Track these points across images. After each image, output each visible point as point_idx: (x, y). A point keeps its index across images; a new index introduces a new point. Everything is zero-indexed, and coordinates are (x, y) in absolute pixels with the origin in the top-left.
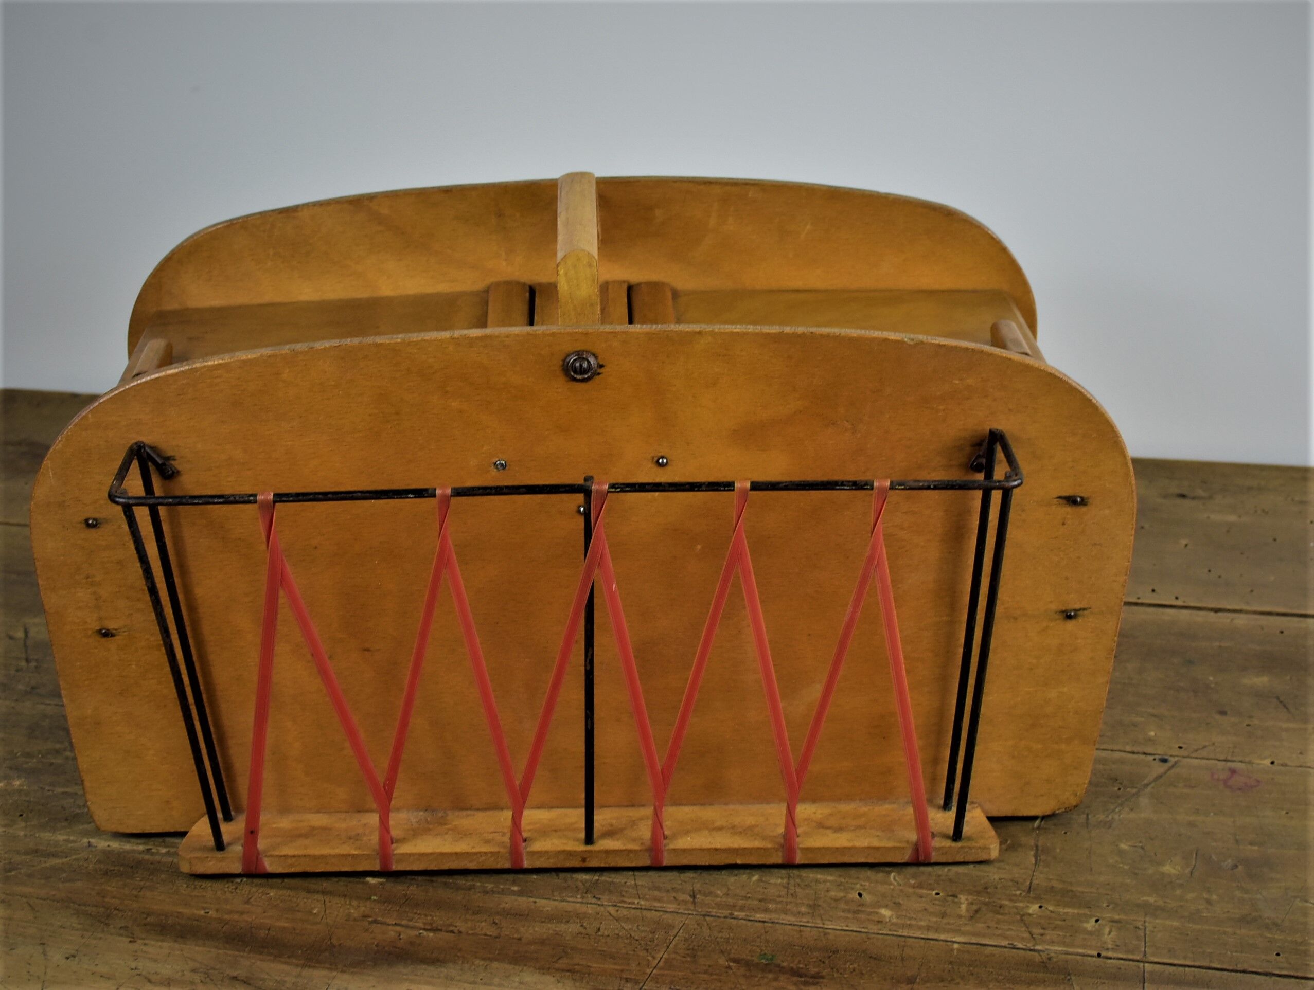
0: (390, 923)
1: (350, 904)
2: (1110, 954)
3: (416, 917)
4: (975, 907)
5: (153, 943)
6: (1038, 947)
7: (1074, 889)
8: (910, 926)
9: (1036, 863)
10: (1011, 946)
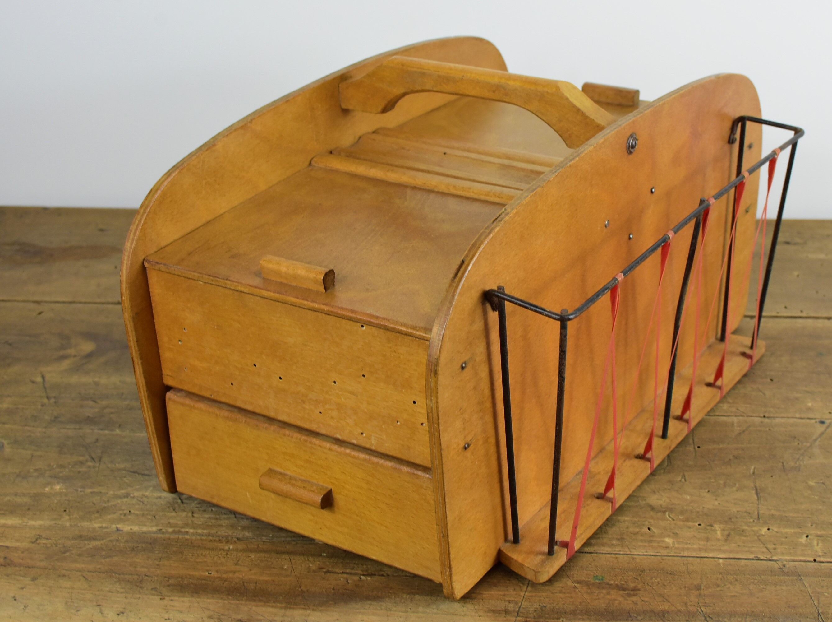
0: (339, 572)
1: (308, 560)
2: (822, 559)
3: (355, 566)
4: (726, 533)
5: (177, 598)
6: (774, 558)
7: (787, 515)
8: (687, 549)
9: (758, 499)
10: (757, 558)
